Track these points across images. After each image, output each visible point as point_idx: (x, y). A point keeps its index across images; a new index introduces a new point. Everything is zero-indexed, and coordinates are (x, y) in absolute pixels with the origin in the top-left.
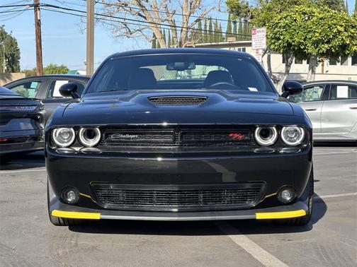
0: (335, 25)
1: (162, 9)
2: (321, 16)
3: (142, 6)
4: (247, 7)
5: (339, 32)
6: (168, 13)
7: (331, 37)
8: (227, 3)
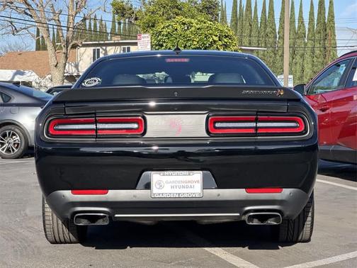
0: (210, 34)
1: (48, 8)
2: (198, 26)
3: (29, 5)
4: (131, 9)
5: (215, 41)
6: (54, 13)
7: (207, 45)
8: (112, 5)
